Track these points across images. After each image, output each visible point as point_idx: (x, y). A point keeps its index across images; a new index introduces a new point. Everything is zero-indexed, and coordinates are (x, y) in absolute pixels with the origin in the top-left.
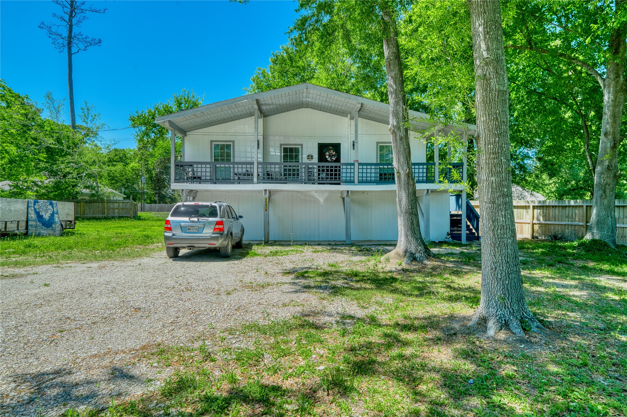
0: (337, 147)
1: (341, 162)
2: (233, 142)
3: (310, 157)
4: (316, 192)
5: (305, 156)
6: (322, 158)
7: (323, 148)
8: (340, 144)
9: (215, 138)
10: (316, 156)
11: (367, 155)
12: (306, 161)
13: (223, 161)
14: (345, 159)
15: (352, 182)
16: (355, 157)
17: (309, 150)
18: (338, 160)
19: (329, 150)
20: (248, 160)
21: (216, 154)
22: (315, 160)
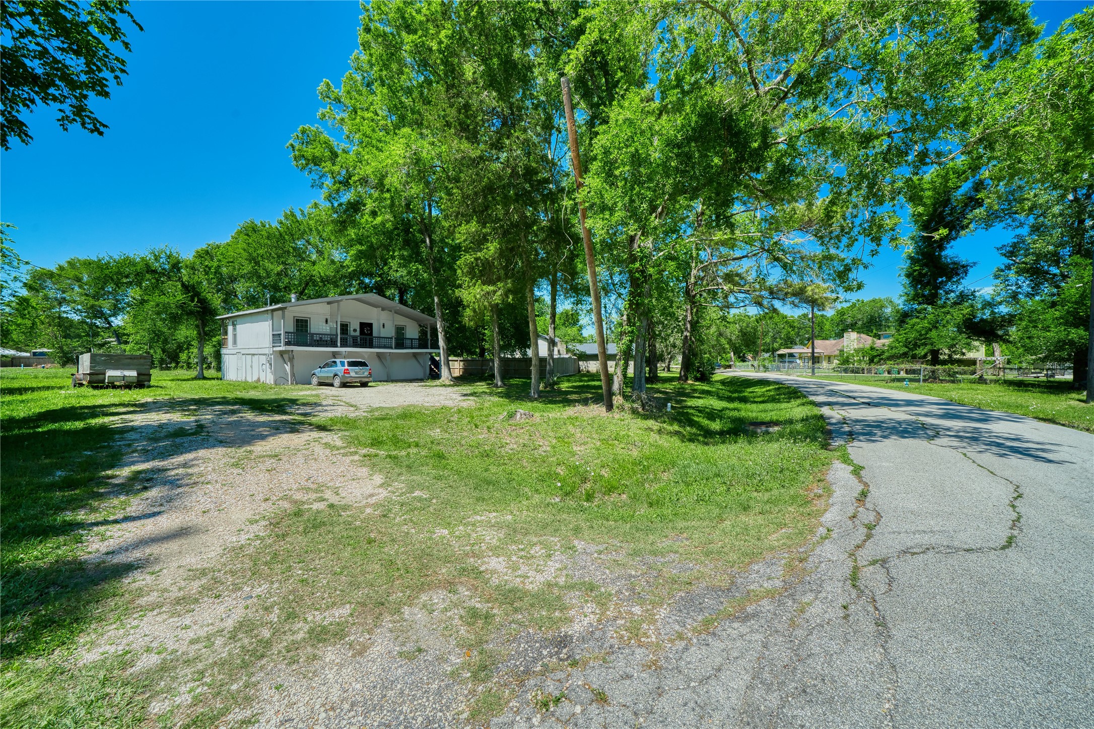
0: (370, 325)
1: (373, 335)
2: (310, 318)
3: (355, 330)
4: (359, 352)
5: (352, 330)
6: (362, 332)
7: (362, 325)
8: (372, 324)
9: (296, 315)
10: (358, 330)
11: (389, 332)
12: (352, 333)
13: (302, 331)
14: (375, 334)
15: (391, 348)
16: (385, 333)
17: (354, 326)
18: (371, 334)
19: (366, 327)
20: (321, 331)
21: (297, 326)
22: (358, 333)
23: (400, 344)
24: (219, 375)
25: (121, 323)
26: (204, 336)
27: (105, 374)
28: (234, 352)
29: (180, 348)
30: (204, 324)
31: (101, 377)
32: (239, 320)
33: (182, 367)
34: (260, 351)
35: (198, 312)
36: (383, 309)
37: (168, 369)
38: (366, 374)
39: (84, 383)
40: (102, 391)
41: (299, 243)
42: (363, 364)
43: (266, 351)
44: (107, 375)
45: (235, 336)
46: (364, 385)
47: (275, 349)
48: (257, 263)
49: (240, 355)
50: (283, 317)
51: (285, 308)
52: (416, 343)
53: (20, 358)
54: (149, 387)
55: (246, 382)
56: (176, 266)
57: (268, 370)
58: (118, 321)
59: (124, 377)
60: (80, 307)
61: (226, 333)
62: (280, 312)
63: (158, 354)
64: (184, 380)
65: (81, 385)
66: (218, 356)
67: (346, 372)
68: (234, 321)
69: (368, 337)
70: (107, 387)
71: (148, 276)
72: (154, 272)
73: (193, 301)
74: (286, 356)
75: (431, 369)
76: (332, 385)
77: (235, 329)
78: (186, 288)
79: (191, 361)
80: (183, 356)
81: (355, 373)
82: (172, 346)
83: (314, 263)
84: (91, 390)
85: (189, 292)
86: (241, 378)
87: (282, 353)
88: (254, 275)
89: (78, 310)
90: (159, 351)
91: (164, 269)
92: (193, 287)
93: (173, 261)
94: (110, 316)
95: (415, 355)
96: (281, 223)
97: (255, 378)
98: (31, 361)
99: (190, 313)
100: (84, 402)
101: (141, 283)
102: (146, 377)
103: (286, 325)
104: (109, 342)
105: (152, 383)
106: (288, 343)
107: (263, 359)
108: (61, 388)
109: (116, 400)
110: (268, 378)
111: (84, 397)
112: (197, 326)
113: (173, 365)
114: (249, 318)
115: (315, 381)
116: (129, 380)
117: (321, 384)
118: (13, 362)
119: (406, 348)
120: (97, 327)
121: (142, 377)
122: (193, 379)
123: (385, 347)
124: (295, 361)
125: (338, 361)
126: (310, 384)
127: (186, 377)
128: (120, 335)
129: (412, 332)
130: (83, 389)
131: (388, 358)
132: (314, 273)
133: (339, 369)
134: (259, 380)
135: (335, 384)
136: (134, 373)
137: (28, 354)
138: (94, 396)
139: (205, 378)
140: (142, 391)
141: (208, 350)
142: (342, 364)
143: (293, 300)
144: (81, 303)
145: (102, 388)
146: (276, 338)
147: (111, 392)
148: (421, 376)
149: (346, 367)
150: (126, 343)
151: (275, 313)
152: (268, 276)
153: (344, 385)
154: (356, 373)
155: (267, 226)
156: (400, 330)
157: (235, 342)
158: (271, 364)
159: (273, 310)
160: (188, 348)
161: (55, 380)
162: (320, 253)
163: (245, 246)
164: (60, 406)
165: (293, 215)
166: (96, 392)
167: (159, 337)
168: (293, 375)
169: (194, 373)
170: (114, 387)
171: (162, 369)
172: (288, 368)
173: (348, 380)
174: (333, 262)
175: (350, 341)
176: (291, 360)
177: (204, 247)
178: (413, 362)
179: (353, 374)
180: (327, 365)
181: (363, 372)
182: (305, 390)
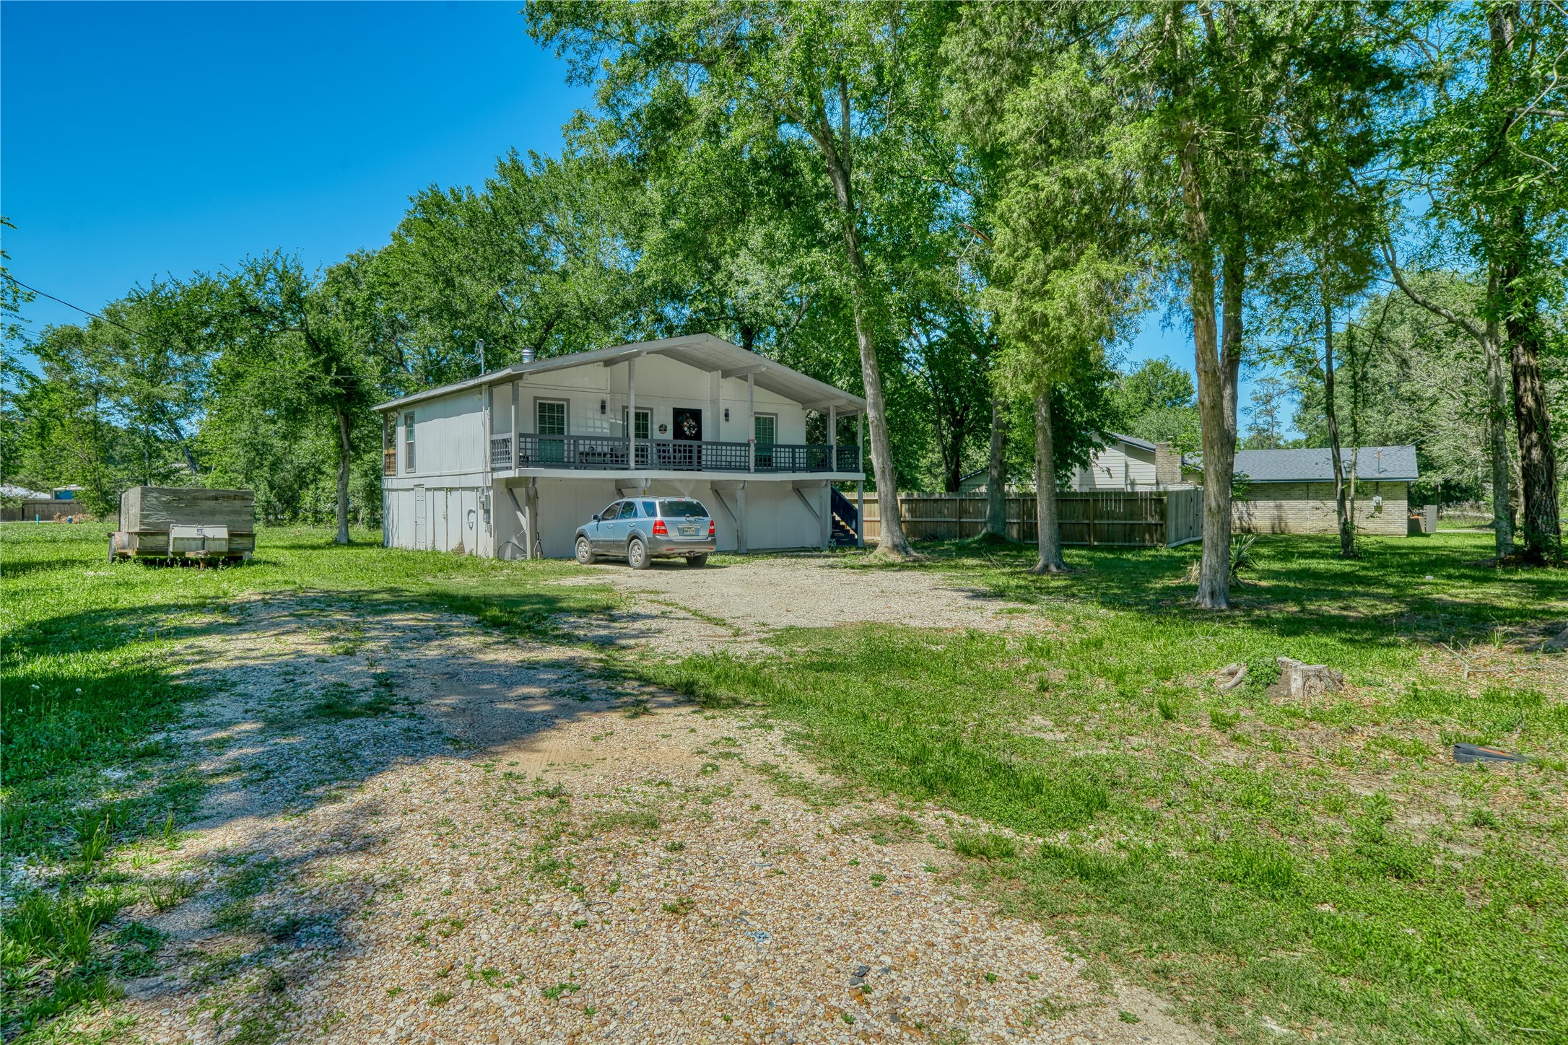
0: (696, 415)
1: (704, 439)
2: (568, 401)
3: (663, 428)
4: (681, 481)
5: (656, 427)
6: (678, 433)
7: (679, 414)
8: (700, 411)
9: (541, 393)
10: (670, 427)
11: (741, 429)
12: (657, 435)
13: (552, 431)
14: (707, 435)
15: (747, 469)
16: (729, 432)
17: (662, 417)
18: (698, 436)
19: (687, 420)
20: (590, 432)
21: (542, 418)
22: (669, 435)
23: (765, 463)
24: (378, 535)
25: (196, 431)
26: (348, 450)
27: (167, 534)
28: (409, 484)
29: (301, 479)
30: (350, 423)
31: (162, 538)
32: (418, 412)
33: (305, 520)
34: (465, 482)
35: (339, 396)
36: (726, 374)
37: (279, 523)
38: (704, 533)
39: (130, 553)
40: (162, 570)
41: (535, 231)
42: (696, 510)
43: (478, 481)
44: (172, 536)
45: (410, 447)
46: (696, 562)
47: (497, 475)
48: (449, 283)
49: (421, 491)
50: (515, 399)
51: (520, 376)
52: (801, 455)
53: (36, 502)
54: (252, 563)
55: (435, 552)
56: (295, 300)
57: (482, 525)
58: (191, 427)
59: (204, 540)
60: (127, 400)
61: (391, 442)
62: (507, 388)
63: (262, 493)
64: (313, 547)
65: (125, 557)
66: (374, 495)
67: (659, 529)
68: (409, 414)
69: (695, 443)
70: (172, 563)
71: (245, 321)
72: (254, 311)
73: (328, 371)
74: (520, 492)
75: (836, 524)
76: (624, 562)
77: (410, 433)
78: (316, 344)
79: (321, 506)
80: (307, 498)
81: (680, 533)
82: (286, 475)
83: (564, 276)
84: (140, 569)
85: (320, 353)
86: (424, 544)
87: (510, 485)
88: (446, 311)
89: (125, 405)
90: (264, 486)
91: (272, 305)
92: (328, 342)
93: (287, 287)
94: (179, 417)
95: (798, 488)
96: (495, 188)
97: (453, 544)
98: (52, 508)
99: (323, 399)
100: (127, 600)
101: (232, 338)
102: (245, 542)
103: (521, 420)
104: (177, 471)
105: (257, 555)
106: (524, 461)
107: (471, 500)
108: (86, 564)
109: (188, 595)
110: (482, 543)
111: (129, 585)
112: (336, 429)
113: (287, 515)
114: (439, 407)
115: (583, 550)
116: (212, 547)
117: (599, 559)
118: (25, 512)
119: (777, 470)
120: (157, 439)
121: (240, 542)
122: (329, 545)
123: (730, 467)
124: (542, 504)
125: (638, 502)
126: (572, 557)
127: (315, 541)
128: (195, 457)
129: (791, 430)
130: (128, 567)
131: (740, 494)
132: (566, 299)
133: (643, 522)
134: (461, 549)
135: (632, 560)
136: (222, 532)
137: (47, 496)
138: (145, 583)
139: (350, 544)
140: (238, 572)
141: (356, 481)
142: (650, 509)
143: (526, 361)
144: (130, 391)
145: (162, 564)
146: (498, 448)
147: (178, 573)
148: (812, 538)
149: (659, 518)
150: (207, 470)
151: (496, 390)
152: (471, 309)
153: (656, 562)
154: (682, 532)
155: (465, 199)
156: (765, 425)
157: (410, 462)
158: (487, 512)
159: (492, 384)
160: (315, 481)
161: (84, 546)
162: (575, 251)
163: (424, 244)
164: (81, 609)
165: (518, 168)
166: (152, 575)
167: (261, 455)
168: (536, 536)
169: (327, 533)
170: (186, 563)
171: (269, 523)
172: (524, 520)
173: (664, 549)
174: (603, 270)
175: (653, 453)
176: (532, 500)
177: (344, 261)
178: (794, 505)
179: (673, 535)
180: (610, 513)
181: (698, 530)
182: (562, 573)
